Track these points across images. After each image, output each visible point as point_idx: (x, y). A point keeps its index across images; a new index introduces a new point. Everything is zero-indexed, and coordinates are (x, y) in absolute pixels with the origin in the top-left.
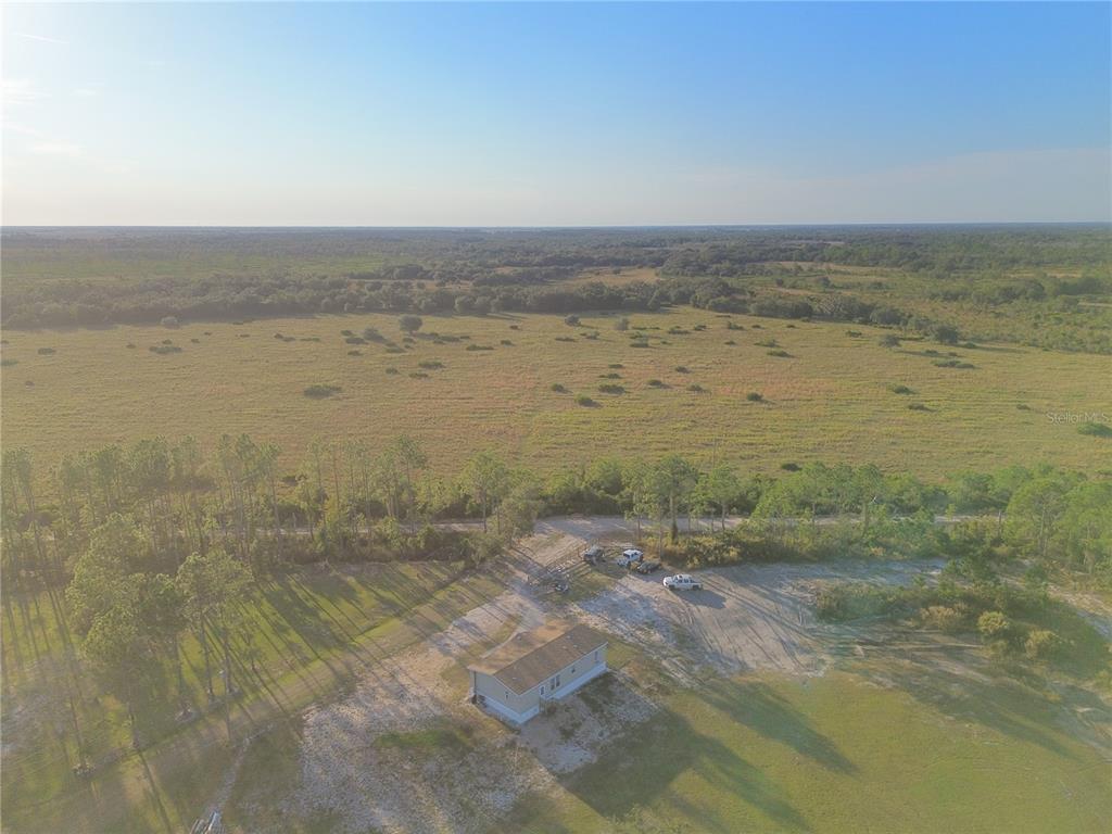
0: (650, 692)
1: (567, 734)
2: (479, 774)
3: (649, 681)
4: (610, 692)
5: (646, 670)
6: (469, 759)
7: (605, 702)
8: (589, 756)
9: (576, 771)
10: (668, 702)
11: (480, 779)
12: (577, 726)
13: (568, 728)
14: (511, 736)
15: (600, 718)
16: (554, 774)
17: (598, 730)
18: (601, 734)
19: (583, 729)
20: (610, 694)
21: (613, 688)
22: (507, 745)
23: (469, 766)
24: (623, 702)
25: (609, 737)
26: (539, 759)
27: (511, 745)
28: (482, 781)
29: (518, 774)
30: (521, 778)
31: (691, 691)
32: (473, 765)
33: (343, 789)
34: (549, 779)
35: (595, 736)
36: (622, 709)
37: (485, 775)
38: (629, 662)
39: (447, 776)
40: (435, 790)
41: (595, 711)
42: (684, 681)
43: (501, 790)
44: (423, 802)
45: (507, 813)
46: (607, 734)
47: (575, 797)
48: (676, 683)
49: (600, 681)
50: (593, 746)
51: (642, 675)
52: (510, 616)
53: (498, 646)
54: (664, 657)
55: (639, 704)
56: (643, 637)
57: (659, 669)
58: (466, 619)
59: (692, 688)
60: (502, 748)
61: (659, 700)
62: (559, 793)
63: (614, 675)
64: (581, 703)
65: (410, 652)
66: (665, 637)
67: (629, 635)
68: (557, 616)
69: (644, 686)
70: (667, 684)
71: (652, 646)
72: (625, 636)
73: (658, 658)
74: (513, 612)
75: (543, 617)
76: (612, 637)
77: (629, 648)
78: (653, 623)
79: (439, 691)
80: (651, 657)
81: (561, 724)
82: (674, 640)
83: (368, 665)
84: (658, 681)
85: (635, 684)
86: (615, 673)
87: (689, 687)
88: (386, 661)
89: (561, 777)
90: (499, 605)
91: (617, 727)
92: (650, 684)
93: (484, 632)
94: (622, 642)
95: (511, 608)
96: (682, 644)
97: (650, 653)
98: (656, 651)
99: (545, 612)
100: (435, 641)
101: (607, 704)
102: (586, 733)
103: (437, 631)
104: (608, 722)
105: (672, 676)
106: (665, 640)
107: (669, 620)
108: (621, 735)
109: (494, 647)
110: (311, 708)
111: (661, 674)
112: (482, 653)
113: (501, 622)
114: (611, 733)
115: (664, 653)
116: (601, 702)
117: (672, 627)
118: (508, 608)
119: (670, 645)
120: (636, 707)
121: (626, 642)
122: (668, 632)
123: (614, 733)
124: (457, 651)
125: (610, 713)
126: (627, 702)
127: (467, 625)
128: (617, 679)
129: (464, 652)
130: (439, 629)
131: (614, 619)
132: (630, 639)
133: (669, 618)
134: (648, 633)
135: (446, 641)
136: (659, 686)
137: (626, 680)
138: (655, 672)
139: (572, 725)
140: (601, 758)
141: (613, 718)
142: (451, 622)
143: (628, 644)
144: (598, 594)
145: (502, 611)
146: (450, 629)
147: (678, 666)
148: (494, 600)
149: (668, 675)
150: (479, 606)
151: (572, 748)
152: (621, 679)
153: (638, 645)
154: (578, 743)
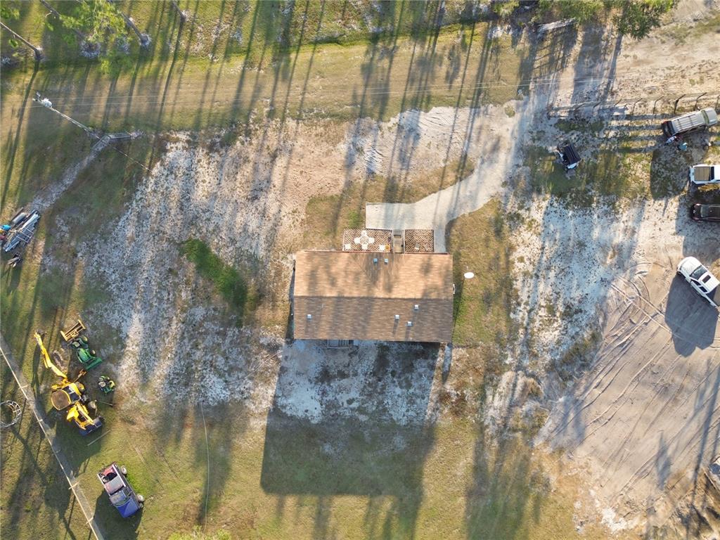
0: (444, 397)
1: (325, 376)
2: (224, 354)
3: (461, 386)
4: (412, 365)
6: (230, 333)
7: (393, 373)
8: (316, 413)
9: (292, 417)
10: (445, 421)
11: (220, 358)
12: (343, 375)
13: (333, 372)
14: (282, 341)
15: (370, 384)
16: (274, 403)
17: (354, 394)
18: (350, 402)
19: (345, 382)
20: (410, 368)
21: (421, 364)
22: (269, 345)
23: (224, 340)
25: (352, 410)
26: (279, 380)
27: (273, 348)
28: (220, 361)
29: (251, 379)
30: (250, 383)
31: (480, 430)
32: (227, 341)
33: (128, 272)
34: (266, 405)
35: (343, 398)
36: (398, 391)
37: (227, 358)
38: (476, 346)
39: (201, 334)
40: (182, 338)
41: (373, 374)
42: (491, 412)
43: (226, 381)
44: (167, 341)
45: (209, 406)
46: (355, 405)
47: (263, 440)
49: (418, 347)
50: (331, 406)
51: (464, 372)
52: (464, 157)
53: (396, 205)
54: (518, 368)
55: (418, 401)
56: (537, 324)
57: (492, 379)
58: (421, 120)
59: (487, 427)
60: (262, 345)
61: (441, 412)
62: (258, 425)
63: (440, 351)
64: (372, 357)
65: (321, 130)
66: (559, 342)
67: (528, 308)
68: (505, 204)
69: (449, 387)
70: (472, 403)
71: (528, 343)
72: (523, 306)
73: (511, 364)
74: (475, 151)
75: (493, 192)
76: (508, 295)
77: (503, 326)
78: (576, 312)
79: (287, 222)
80: (506, 357)
81: (331, 364)
82: (562, 353)
83: (271, 114)
84: (468, 393)
85: (445, 377)
86: (444, 350)
87: (486, 423)
88: (291, 123)
89: (276, 412)
90: (477, 123)
91: (371, 407)
92: (456, 390)
93: (413, 163)
94: (509, 311)
95: (482, 141)
96: (562, 365)
97: (513, 350)
98: (522, 353)
99: (504, 184)
100: (358, 133)
101: (393, 376)
102: (341, 390)
103: (377, 115)
104: (370, 395)
105: (490, 398)
106: (551, 347)
107: (601, 320)
108: (363, 418)
109: (392, 202)
110: (183, 136)
111: (482, 388)
112: (372, 201)
113: (445, 161)
114: (359, 408)
115: (526, 362)
116: (390, 370)
117: (587, 334)
118: (478, 140)
119: (548, 357)
120: (411, 402)
121: (512, 315)
122: (573, 337)
123: (361, 410)
124: (359, 173)
125: (384, 387)
126: (411, 391)
127: (410, 133)
128: (436, 358)
129: (362, 181)
130: (382, 113)
131: (548, 269)
132: (521, 315)
133: (605, 318)
134: (550, 322)
135: (367, 143)
136: (462, 399)
137: (443, 366)
138: (480, 381)
139: (339, 372)
140: (322, 423)
141: (380, 393)
142: (402, 111)
143: (509, 320)
144: (594, 205)
145: (468, 137)
146: (390, 124)
147: (514, 390)
148: (482, 108)
149: (488, 393)
150: (458, 105)
151: (313, 393)
152: (440, 361)
153: (516, 330)
154: (324, 393)
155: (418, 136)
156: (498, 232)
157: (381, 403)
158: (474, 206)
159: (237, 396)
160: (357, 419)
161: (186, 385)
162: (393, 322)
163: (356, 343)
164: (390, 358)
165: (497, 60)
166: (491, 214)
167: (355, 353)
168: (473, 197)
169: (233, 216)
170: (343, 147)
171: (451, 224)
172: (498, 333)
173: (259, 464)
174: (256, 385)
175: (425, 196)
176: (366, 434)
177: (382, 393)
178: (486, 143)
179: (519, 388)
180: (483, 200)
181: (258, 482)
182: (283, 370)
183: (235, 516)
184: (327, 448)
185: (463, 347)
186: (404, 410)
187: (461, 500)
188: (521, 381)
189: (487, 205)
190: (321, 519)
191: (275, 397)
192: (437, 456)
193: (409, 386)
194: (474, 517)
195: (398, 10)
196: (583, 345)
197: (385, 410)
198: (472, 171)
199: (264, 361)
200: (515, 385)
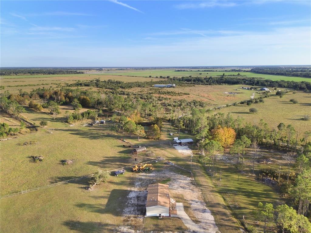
0: (129, 218)
3: (132, 221)
5: (136, 224)
8: (129, 197)
9: (129, 193)
10: (122, 218)
12: (138, 200)
13: (139, 198)
15: (135, 204)
17: (133, 202)
18: (131, 202)
19: (136, 200)
20: (138, 211)
21: (139, 213)
24: (133, 211)
25: (129, 202)
26: (138, 191)
28: (144, 183)
30: (138, 188)
31: (118, 226)
33: (163, 173)
36: (132, 209)
38: (143, 223)
40: (149, 179)
41: (138, 205)
42: (123, 228)
43: (139, 185)
45: (134, 183)
46: (130, 202)
47: (125, 189)
48: (124, 225)
49: (144, 211)
50: (131, 199)
51: (135, 221)
52: (200, 222)
53: (183, 208)
55: (129, 213)
57: (133, 227)
58: (208, 213)
59: (119, 227)
61: (125, 217)
62: (129, 189)
63: (142, 216)
64: (142, 204)
65: (200, 197)
68: (187, 231)
69: (132, 218)
70: (126, 223)
73: (137, 232)
74: (202, 224)
75: (191, 228)
76: (158, 230)
77: (149, 229)
79: (176, 191)
80: (139, 231)
81: (141, 198)
83: (201, 190)
84: (130, 222)
85: (135, 217)
86: (143, 217)
87: (120, 227)
88: (201, 192)
89: (131, 191)
90: (211, 225)
92: (131, 220)
93: (196, 211)
95: (206, 226)
99: (194, 231)
100: (201, 202)
101: (137, 208)
102: (134, 200)
103: (207, 205)
104: (132, 205)
105: (127, 227)
108: (126, 204)
109: (184, 207)
110: (193, 179)
111: (131, 225)
112: (183, 204)
113: (198, 218)
121: (152, 232)
123: (129, 203)
124: (191, 202)
125: (134, 207)
127: (204, 211)
128: (140, 215)
129: (189, 202)
130: (208, 206)
135: (199, 203)
136: (128, 221)
137: (138, 217)
138: (133, 224)
140: (127, 197)
142: (210, 210)
145: (206, 223)
146: (205, 208)
148: (216, 226)
149: (129, 227)
150: (215, 221)
154: (134, 197)
155: (203, 213)
156: (178, 229)
157: (130, 206)
158: (185, 223)
159: (135, 186)
161: (139, 180)
163: (146, 201)
164: (141, 207)
165: (233, 229)
166: (183, 227)
167: (143, 201)
168: (188, 223)
169: (177, 184)
170: (197, 200)
171: (179, 218)
172: (147, 228)
173: (120, 189)
175: (187, 213)
176: (122, 204)
177: (132, 207)
178: (205, 227)
180: (188, 226)
181: (116, 189)
182: (141, 191)
183: (109, 186)
184: (120, 198)
185: (143, 221)
186: (127, 210)
187: (99, 221)
189: (186, 227)
190: (104, 197)
191: (134, 191)
192: (113, 217)
194: (94, 224)
195: (238, 210)
197: (128, 207)
198: (196, 223)
199: (143, 189)
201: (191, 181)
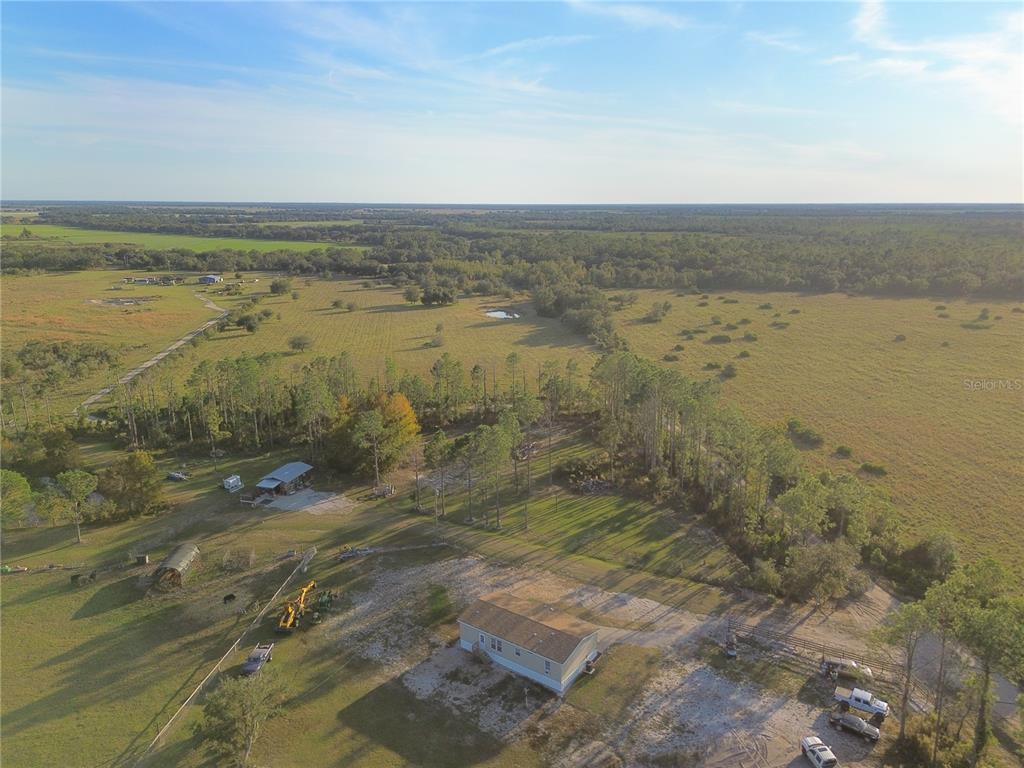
0: (532, 730)
1: (453, 676)
2: (400, 636)
3: (552, 729)
4: (523, 698)
5: (573, 726)
6: (416, 628)
7: (504, 698)
8: (425, 693)
9: (406, 688)
10: (519, 747)
12: (466, 681)
13: (462, 676)
14: (444, 644)
15: (480, 696)
16: (403, 675)
17: (464, 696)
19: (465, 686)
20: (520, 700)
21: (531, 701)
22: (433, 643)
23: (408, 630)
25: (453, 704)
26: (419, 665)
27: (434, 646)
28: (394, 639)
29: (402, 656)
30: (399, 658)
32: (410, 631)
33: (391, 585)
34: (397, 673)
35: (453, 695)
36: (499, 710)
37: (400, 639)
38: (584, 710)
39: (398, 622)
40: (385, 620)
41: (489, 691)
42: (564, 761)
43: (385, 650)
44: (374, 618)
45: (360, 657)
46: (457, 703)
47: (372, 689)
48: (555, 753)
49: (538, 690)
50: (440, 694)
51: (562, 721)
52: (651, 623)
53: (585, 621)
54: (611, 743)
55: (509, 722)
56: (648, 723)
57: (582, 738)
58: (632, 600)
60: (429, 642)
61: (521, 739)
62: (378, 680)
63: (552, 700)
64: (497, 679)
65: (564, 581)
66: (660, 743)
67: (646, 710)
68: (667, 654)
69: (541, 725)
70: (552, 745)
71: (630, 730)
72: (642, 707)
73: (606, 738)
74: (661, 624)
75: (661, 645)
76: (633, 695)
77: (616, 710)
78: (689, 732)
80: (605, 731)
81: (464, 670)
82: (659, 753)
83: (538, 566)
84: (554, 735)
85: (543, 717)
86: (556, 700)
88: (548, 572)
89: (399, 681)
90: (672, 614)
91: (469, 709)
92: (546, 729)
93: (612, 611)
94: (627, 704)
95: (670, 622)
96: (653, 762)
97: (614, 730)
98: (622, 735)
99: (674, 646)
100: (586, 589)
101: (503, 699)
102: (457, 688)
103: (604, 588)
104: (474, 702)
105: (570, 750)
106: (651, 743)
107: (710, 749)
109: (583, 619)
110: (481, 557)
111: (569, 739)
112: (571, 615)
113: (636, 620)
114: (459, 706)
115: (622, 744)
116: (504, 694)
117: (690, 752)
118: (668, 620)
119: (644, 750)
120: (503, 720)
121: (629, 709)
122: (676, 747)
123: (459, 707)
124: (571, 602)
125: (489, 702)
126: (509, 714)
127: (620, 601)
128: (546, 702)
129: (570, 605)
130: (608, 588)
131: (680, 697)
132: (637, 712)
133: (715, 750)
134: (660, 727)
135: (587, 594)
136: (546, 738)
137: (548, 710)
138: (570, 733)
139: (466, 678)
140: (423, 701)
141: (483, 704)
142: (623, 592)
143: (623, 709)
144: (741, 683)
145: (661, 617)
146: (610, 594)
147: (596, 755)
148: (681, 611)
149: (572, 745)
150: (663, 603)
151: (435, 682)
152: (547, 705)
153: (626, 718)
154: (443, 685)
155: (624, 604)
156: (651, 663)
157: (478, 710)
158: (641, 645)
159: (383, 661)
160: (451, 711)
161: (359, 641)
162: (530, 636)
163: (492, 666)
164: (510, 687)
165: (705, 597)
166: (651, 653)
167: (487, 671)
168: (643, 641)
169: (475, 587)
170: (571, 590)
171: (616, 644)
172: (609, 713)
173: (353, 699)
174: (402, 661)
175: (608, 626)
176: (448, 723)
177: (486, 705)
178: (672, 624)
179: (603, 756)
180: (651, 645)
181: (340, 709)
182: (428, 660)
183: (302, 719)
184: (411, 716)
185: (573, 706)
186: (492, 722)
188: (607, 752)
189: (652, 649)
190: (357, 754)
191: (407, 672)
193: (510, 710)
195: (652, 563)
196: (683, 757)
197: (477, 716)
198: (652, 631)
199: (422, 651)
200: (600, 752)
201: (484, 565)
